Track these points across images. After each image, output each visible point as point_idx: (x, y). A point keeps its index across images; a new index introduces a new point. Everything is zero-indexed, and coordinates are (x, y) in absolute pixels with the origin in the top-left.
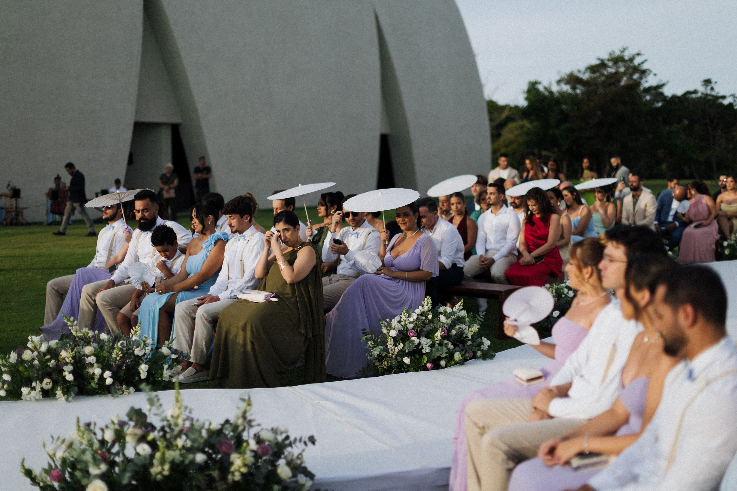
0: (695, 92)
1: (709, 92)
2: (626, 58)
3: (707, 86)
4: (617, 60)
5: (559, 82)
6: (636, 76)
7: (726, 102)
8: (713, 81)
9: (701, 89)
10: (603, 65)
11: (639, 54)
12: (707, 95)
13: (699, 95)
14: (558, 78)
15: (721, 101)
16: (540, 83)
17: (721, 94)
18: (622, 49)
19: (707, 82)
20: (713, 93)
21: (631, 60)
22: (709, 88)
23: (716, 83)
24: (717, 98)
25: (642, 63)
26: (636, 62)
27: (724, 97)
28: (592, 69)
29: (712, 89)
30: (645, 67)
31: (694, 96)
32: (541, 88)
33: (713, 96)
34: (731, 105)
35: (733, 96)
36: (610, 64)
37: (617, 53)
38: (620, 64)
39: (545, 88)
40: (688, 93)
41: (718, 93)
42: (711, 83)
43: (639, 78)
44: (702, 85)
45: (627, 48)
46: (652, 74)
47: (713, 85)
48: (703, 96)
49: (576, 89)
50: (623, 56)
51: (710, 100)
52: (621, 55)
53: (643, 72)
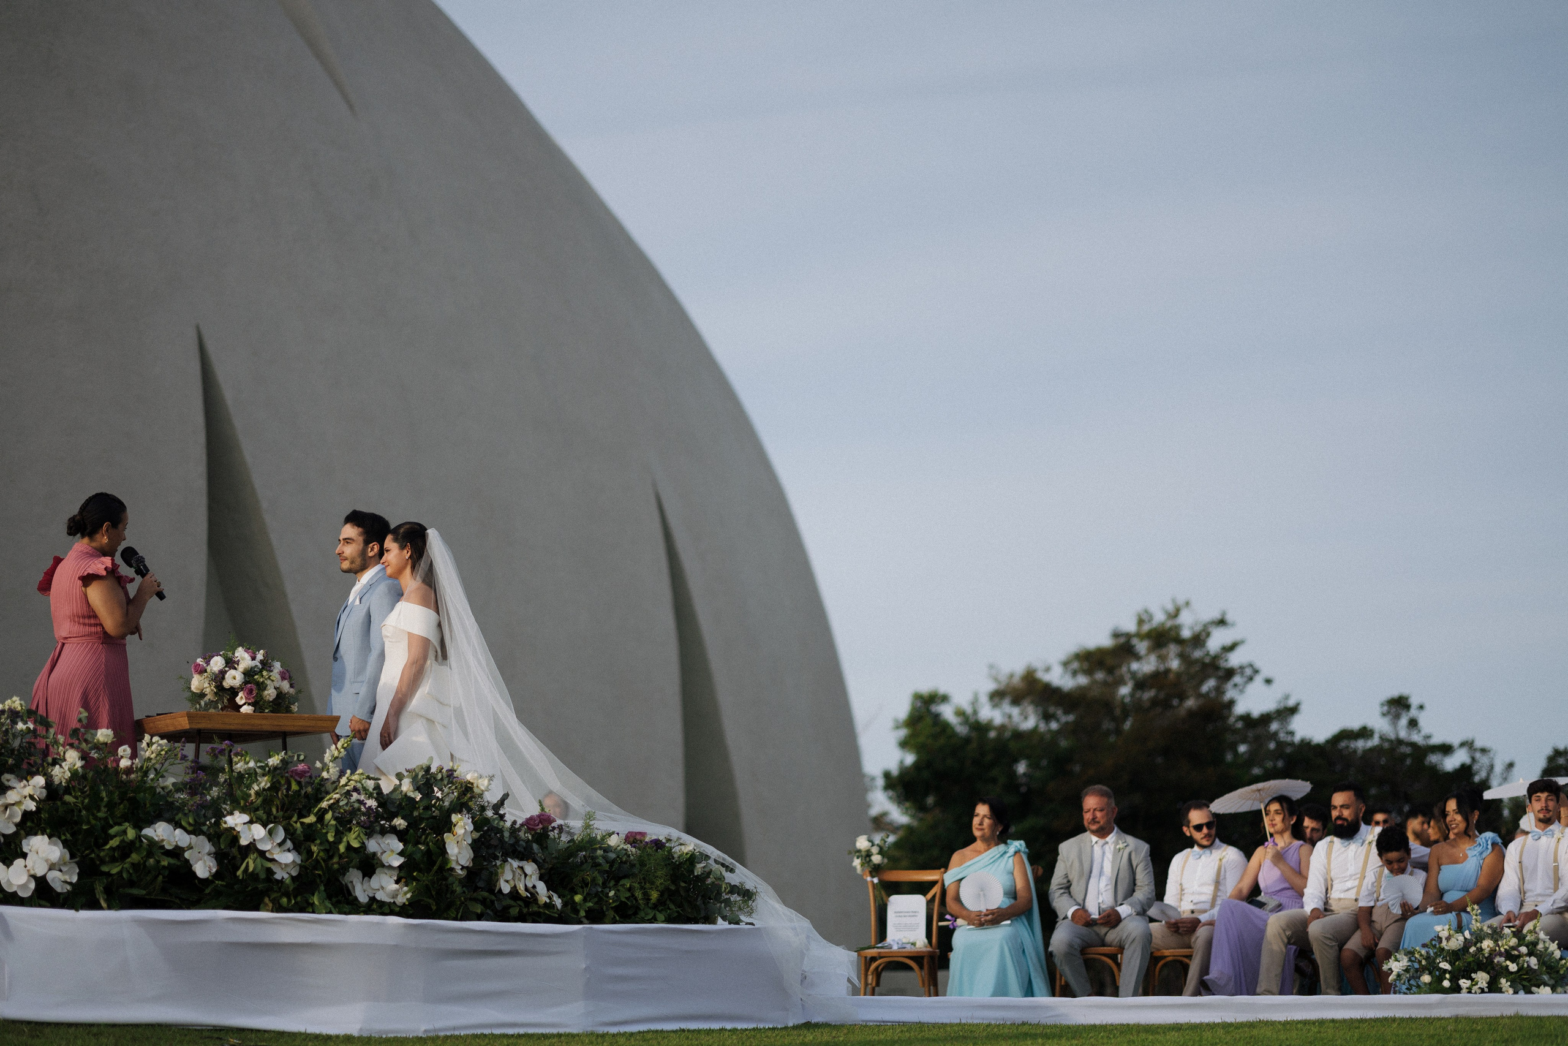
0: (1365, 733)
1: (1403, 734)
2: (1186, 633)
3: (1397, 717)
4: (1161, 637)
5: (997, 696)
6: (1209, 684)
7: (1451, 763)
8: (1414, 701)
9: (1381, 725)
10: (1122, 649)
11: (1222, 622)
12: (1400, 742)
13: (1375, 741)
14: (991, 686)
15: (1433, 758)
16: (945, 699)
17: (1436, 740)
18: (1170, 607)
19: (1399, 704)
20: (1416, 738)
21: (1198, 640)
22: (1404, 721)
23: (1421, 707)
24: (1421, 751)
25: (1232, 647)
26: (1216, 642)
27: (1446, 749)
28: (1090, 660)
29: (1413, 723)
30: (1235, 660)
31: (1361, 744)
32: (947, 712)
33: (1413, 745)
34: (1463, 771)
35: (1468, 744)
36: (1142, 647)
37: (1159, 618)
38: (1173, 649)
39: (960, 713)
40: (1343, 735)
41: (1428, 737)
42: (1408, 707)
43: (1219, 690)
44: (1384, 715)
45: (1187, 604)
46: (1259, 680)
47: (1413, 712)
48: (1386, 745)
49: (1047, 717)
50: (1178, 628)
51: (1404, 756)
52: (1169, 624)
53: (1230, 673)
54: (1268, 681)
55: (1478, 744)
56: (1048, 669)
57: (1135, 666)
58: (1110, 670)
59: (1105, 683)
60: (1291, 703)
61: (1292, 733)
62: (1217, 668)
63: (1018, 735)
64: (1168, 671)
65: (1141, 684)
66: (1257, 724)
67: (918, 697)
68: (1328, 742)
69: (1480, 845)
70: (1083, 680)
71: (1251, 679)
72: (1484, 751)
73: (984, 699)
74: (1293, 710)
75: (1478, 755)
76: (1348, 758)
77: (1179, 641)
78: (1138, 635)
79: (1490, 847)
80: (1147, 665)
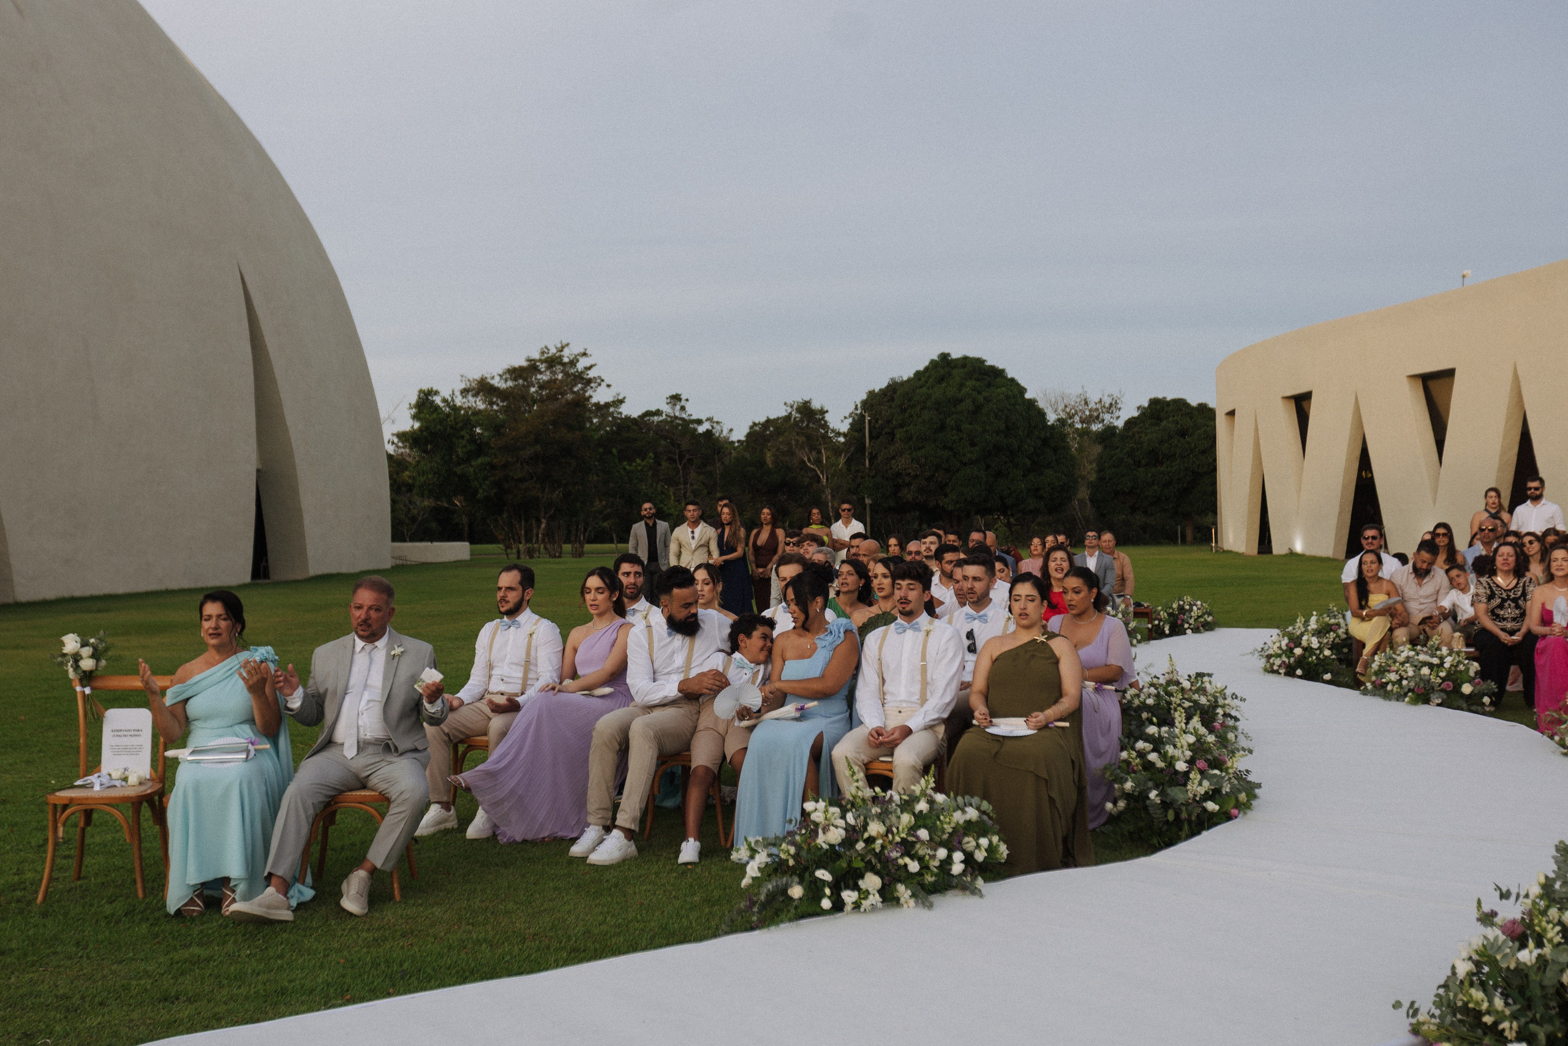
0: (658, 413)
1: (677, 414)
3: (675, 405)
4: (553, 362)
5: (465, 392)
6: (578, 387)
7: (701, 429)
8: (683, 397)
9: (666, 409)
10: (532, 367)
11: (585, 354)
12: (676, 417)
13: (663, 417)
14: (463, 386)
15: (693, 426)
16: (437, 393)
17: (694, 417)
18: (559, 346)
19: (676, 398)
20: (684, 416)
21: (573, 363)
22: (678, 407)
23: (687, 400)
24: (686, 423)
25: (590, 368)
26: (581, 365)
27: (699, 422)
28: (515, 373)
29: (683, 408)
30: (591, 374)
31: (656, 419)
32: (438, 400)
33: (683, 419)
34: (709, 433)
35: (709, 419)
36: (542, 367)
37: (553, 351)
38: (559, 368)
39: (444, 400)
40: (649, 413)
41: (690, 415)
42: (680, 400)
43: (584, 390)
44: (668, 403)
45: (568, 345)
46: (604, 384)
47: (683, 403)
48: (669, 419)
49: (491, 403)
50: (561, 357)
51: (679, 425)
52: (558, 354)
53: (589, 381)
54: (609, 386)
55: (715, 419)
56: (493, 378)
57: (539, 377)
58: (525, 380)
59: (523, 385)
60: (620, 397)
61: (621, 413)
62: (583, 379)
63: (478, 413)
64: (556, 379)
65: (542, 387)
66: (603, 409)
67: (421, 391)
68: (639, 417)
69: (831, 632)
70: (510, 384)
71: (600, 385)
72: (718, 423)
73: (458, 393)
74: (621, 402)
75: (715, 425)
76: (649, 426)
77: (564, 364)
78: (540, 360)
79: (842, 635)
80: (545, 377)
